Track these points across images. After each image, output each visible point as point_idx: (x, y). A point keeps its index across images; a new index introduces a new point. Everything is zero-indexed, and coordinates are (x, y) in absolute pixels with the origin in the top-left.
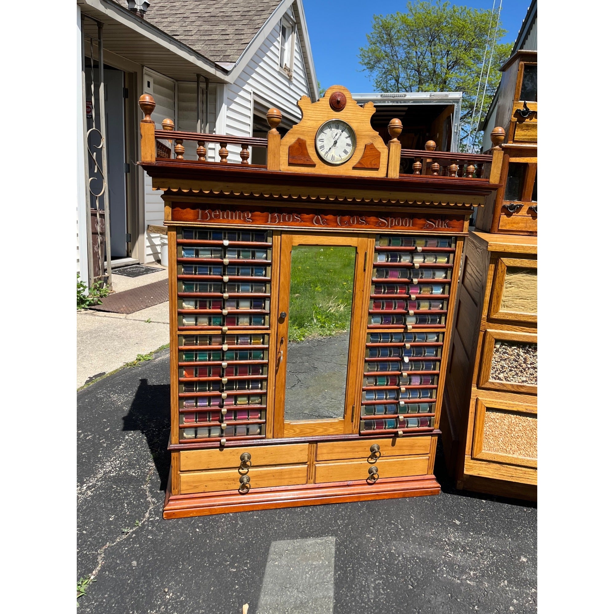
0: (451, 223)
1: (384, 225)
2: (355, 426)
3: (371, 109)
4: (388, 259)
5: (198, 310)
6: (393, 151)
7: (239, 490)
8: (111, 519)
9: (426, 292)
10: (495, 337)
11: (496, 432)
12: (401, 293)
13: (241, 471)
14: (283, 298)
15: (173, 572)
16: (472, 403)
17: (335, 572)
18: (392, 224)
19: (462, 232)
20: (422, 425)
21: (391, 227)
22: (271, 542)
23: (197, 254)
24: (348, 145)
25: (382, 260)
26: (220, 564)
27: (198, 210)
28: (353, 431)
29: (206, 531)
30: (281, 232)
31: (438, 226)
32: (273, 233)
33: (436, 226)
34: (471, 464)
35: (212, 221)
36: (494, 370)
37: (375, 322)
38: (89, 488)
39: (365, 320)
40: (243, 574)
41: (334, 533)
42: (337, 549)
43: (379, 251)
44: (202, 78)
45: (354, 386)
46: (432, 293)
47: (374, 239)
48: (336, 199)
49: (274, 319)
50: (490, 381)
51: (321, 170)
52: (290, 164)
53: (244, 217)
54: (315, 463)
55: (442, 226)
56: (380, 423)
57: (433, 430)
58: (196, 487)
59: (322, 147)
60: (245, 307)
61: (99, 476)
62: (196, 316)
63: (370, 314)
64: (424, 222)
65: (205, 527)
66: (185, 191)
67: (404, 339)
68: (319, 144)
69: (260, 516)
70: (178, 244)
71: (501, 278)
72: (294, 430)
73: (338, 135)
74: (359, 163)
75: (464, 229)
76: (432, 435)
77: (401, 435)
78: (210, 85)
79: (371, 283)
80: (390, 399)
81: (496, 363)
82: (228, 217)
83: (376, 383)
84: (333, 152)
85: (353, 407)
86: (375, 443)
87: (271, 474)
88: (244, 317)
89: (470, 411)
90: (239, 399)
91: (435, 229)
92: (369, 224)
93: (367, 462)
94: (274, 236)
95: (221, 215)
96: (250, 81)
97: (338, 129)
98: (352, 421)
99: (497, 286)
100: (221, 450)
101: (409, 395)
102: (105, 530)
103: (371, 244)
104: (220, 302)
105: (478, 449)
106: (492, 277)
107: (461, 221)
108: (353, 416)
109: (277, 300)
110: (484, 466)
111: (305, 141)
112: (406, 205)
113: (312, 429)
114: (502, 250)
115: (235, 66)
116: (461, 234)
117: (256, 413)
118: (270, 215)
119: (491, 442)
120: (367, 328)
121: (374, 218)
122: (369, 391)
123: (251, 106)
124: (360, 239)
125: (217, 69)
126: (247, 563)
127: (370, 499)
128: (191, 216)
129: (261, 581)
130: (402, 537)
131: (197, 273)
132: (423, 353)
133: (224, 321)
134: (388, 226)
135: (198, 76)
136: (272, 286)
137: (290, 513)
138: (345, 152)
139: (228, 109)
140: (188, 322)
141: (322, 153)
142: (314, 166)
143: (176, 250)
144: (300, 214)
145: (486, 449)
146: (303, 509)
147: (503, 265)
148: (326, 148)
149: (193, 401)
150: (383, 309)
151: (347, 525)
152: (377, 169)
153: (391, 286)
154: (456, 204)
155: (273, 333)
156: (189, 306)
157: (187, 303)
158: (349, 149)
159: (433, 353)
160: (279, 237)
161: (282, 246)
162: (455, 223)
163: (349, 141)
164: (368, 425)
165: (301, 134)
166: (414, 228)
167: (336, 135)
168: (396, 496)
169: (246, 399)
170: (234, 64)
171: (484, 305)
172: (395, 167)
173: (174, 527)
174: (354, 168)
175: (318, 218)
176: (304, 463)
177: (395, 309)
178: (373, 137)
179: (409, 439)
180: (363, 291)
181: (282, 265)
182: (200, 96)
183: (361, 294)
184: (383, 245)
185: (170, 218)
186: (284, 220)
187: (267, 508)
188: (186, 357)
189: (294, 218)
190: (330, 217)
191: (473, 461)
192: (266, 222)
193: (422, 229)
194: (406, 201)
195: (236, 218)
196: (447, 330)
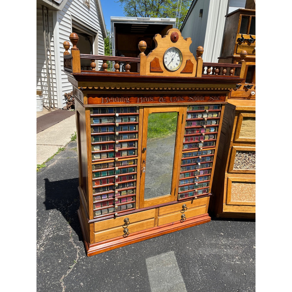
0: (221, 97)
1: (191, 101)
2: (176, 197)
3: (189, 41)
4: (192, 117)
5: (102, 151)
6: (200, 63)
7: (123, 236)
8: (59, 262)
9: (208, 131)
10: (237, 150)
11: (236, 192)
12: (197, 133)
13: (124, 226)
14: (144, 140)
15: (104, 285)
16: (226, 180)
17: (180, 269)
18: (195, 99)
19: (225, 101)
20: (204, 193)
21: (195, 101)
22: (145, 260)
23: (101, 121)
24: (178, 60)
25: (190, 117)
26: (125, 276)
27: (101, 98)
28: (175, 200)
29: (111, 259)
30: (144, 107)
31: (215, 99)
32: (139, 108)
34: (226, 207)
35: (109, 103)
36: (235, 164)
37: (185, 148)
41: (172, 249)
42: (177, 257)
45: (176, 179)
46: (210, 132)
47: (187, 108)
48: (172, 89)
49: (140, 152)
50: (233, 169)
51: (166, 74)
52: (151, 72)
53: (125, 100)
54: (158, 217)
56: (186, 194)
57: (209, 194)
58: (102, 238)
59: (166, 62)
60: (125, 147)
61: (44, 238)
62: (100, 154)
64: (209, 98)
65: (110, 257)
66: (96, 88)
67: (198, 154)
68: (165, 60)
69: (135, 247)
70: (91, 117)
71: (240, 123)
72: (148, 203)
73: (174, 55)
74: (184, 70)
76: (208, 196)
77: (196, 198)
80: (190, 182)
81: (236, 161)
82: (117, 101)
83: (185, 176)
84: (171, 65)
85: (175, 189)
86: (184, 203)
88: (124, 152)
89: (225, 184)
90: (122, 192)
91: (214, 101)
92: (185, 100)
93: (180, 212)
94: (140, 109)
95: (114, 100)
96: (69, 9)
97: (174, 52)
98: (175, 195)
99: (238, 126)
100: (115, 219)
101: (199, 180)
102: (59, 269)
103: (186, 110)
104: (113, 146)
105: (229, 200)
106: (236, 122)
107: (225, 97)
108: (175, 193)
109: (141, 142)
110: (231, 207)
111: (159, 59)
112: (203, 90)
113: (157, 201)
114: (242, 109)
115: (62, 1)
116: (224, 103)
117: (130, 198)
118: (138, 99)
119: (234, 196)
120: (182, 151)
121: (188, 97)
122: (182, 180)
123: (71, 22)
124: (180, 108)
125: (53, 3)
126: (138, 273)
127: (182, 229)
128: (98, 102)
129: (148, 281)
130: (202, 245)
131: (101, 131)
132: (205, 160)
133: (114, 155)
134: (193, 101)
135: (43, 6)
136: (139, 135)
137: (148, 242)
138: (177, 64)
140: (97, 157)
141: (166, 65)
142: (162, 72)
143: (90, 120)
144: (153, 97)
145: (232, 200)
146: (153, 239)
148: (168, 63)
149: (100, 197)
152: (191, 73)
153: (192, 130)
154: (224, 89)
155: (139, 158)
156: (97, 149)
157: (96, 147)
158: (179, 63)
159: (209, 159)
160: (143, 109)
161: (144, 114)
163: (178, 58)
164: (182, 196)
165: (157, 55)
166: (205, 101)
169: (125, 192)
171: (232, 135)
172: (200, 72)
173: (94, 260)
174: (181, 73)
176: (153, 218)
177: (194, 140)
178: (190, 56)
180: (181, 133)
181: (144, 124)
182: (44, 17)
183: (180, 135)
184: (190, 110)
185: (87, 103)
186: (145, 101)
187: (137, 241)
188: (96, 175)
189: (150, 99)
190: (167, 98)
191: (227, 206)
192: (136, 102)
193: (208, 101)
194: (203, 88)
195: (121, 101)
196: (216, 148)
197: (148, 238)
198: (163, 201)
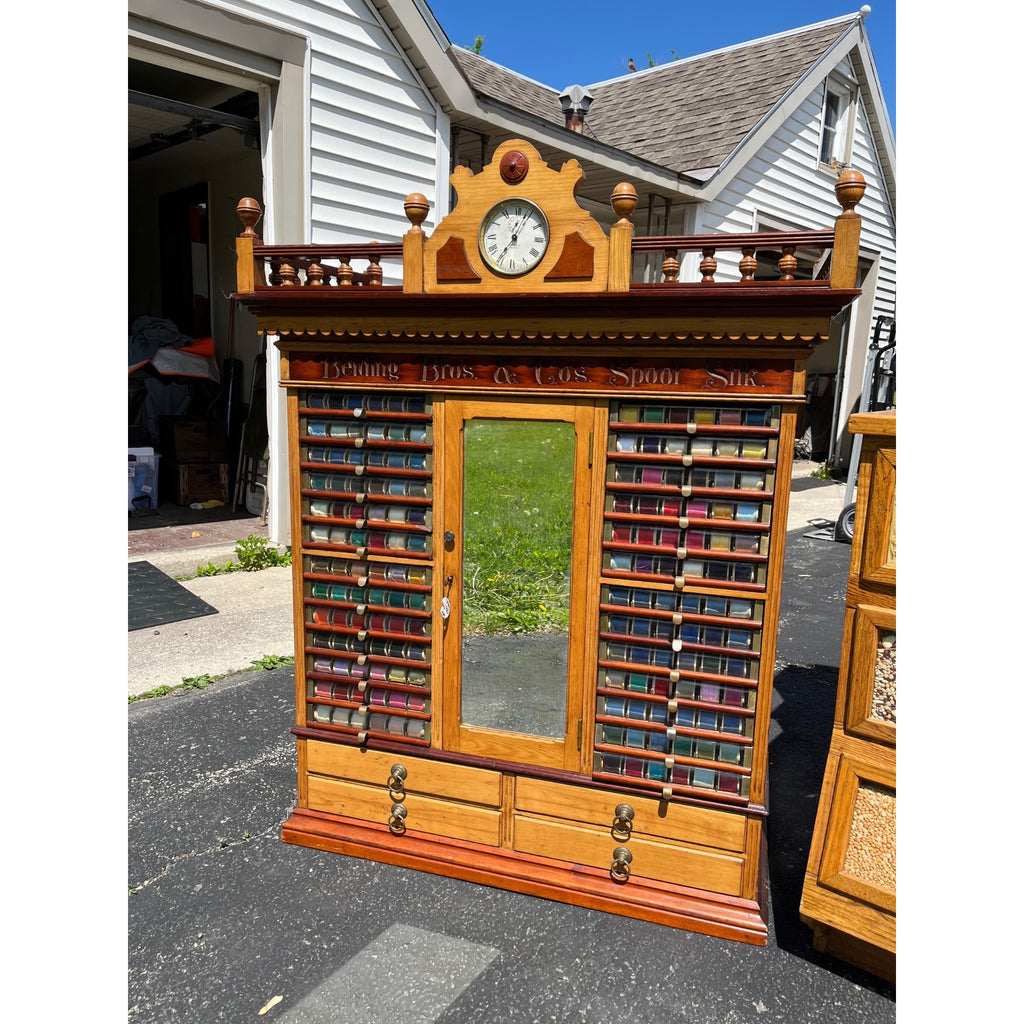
0: (763, 375)
1: (620, 383)
2: (585, 759)
3: (573, 171)
4: (639, 447)
5: (334, 519)
6: (617, 242)
7: (390, 826)
8: (222, 821)
9: (720, 517)
10: (877, 622)
11: (879, 838)
12: (667, 513)
13: (393, 794)
14: (452, 508)
15: (232, 915)
16: (831, 762)
17: (452, 1005)
18: (637, 379)
19: (791, 393)
20: (723, 788)
21: (638, 385)
22: (393, 922)
23: (328, 431)
24: (538, 240)
25: (626, 448)
27: (323, 363)
28: (581, 768)
29: (320, 876)
30: (445, 396)
31: (736, 382)
32: (432, 397)
33: (729, 383)
34: (817, 896)
35: (344, 380)
36: (881, 697)
37: (619, 566)
38: (232, 774)
39: (596, 560)
40: (314, 954)
41: (505, 946)
42: (489, 973)
43: (617, 432)
44: (657, 199)
45: (579, 682)
46: (734, 519)
47: (607, 410)
48: (523, 336)
49: (438, 542)
50: (871, 719)
51: (490, 286)
52: (440, 281)
53: (387, 372)
54: (514, 812)
55: (743, 383)
56: (635, 764)
57: (749, 803)
58: (329, 803)
59: (494, 248)
60: (397, 518)
62: (330, 527)
63: (605, 549)
64: (703, 376)
65: (325, 869)
66: (299, 333)
67: (679, 605)
68: (488, 243)
69: (411, 878)
70: (301, 415)
72: (475, 742)
73: (520, 225)
74: (555, 269)
75: (794, 389)
76: (748, 815)
77: (668, 795)
79: (603, 491)
80: (655, 720)
81: (886, 681)
82: (364, 372)
83: (627, 683)
84: (512, 255)
85: (580, 722)
86: (624, 801)
87: (439, 813)
88: (397, 536)
89: (825, 780)
90: (393, 672)
91: (728, 389)
92: (593, 381)
93: (610, 835)
94: (433, 403)
95: (355, 371)
96: (753, 194)
97: (520, 214)
98: (579, 750)
99: (875, 509)
100: (363, 751)
101: (696, 721)
102: (204, 834)
103: (600, 416)
104: (361, 509)
105: (831, 865)
106: (867, 490)
107: (786, 373)
108: (579, 738)
109: (442, 510)
110: (843, 906)
111: (463, 240)
112: (654, 342)
113: (511, 749)
115: (718, 172)
116: (786, 398)
117: (419, 701)
118: (425, 368)
119: (865, 857)
120: (599, 574)
121: (603, 368)
122: (612, 698)
124: (579, 408)
125: (682, 182)
126: (333, 940)
128: (314, 373)
130: (622, 995)
131: (329, 460)
132: (723, 638)
133: (367, 541)
134: (631, 384)
136: (434, 486)
137: (460, 889)
138: (534, 252)
140: (319, 536)
141: (493, 259)
142: (477, 280)
143: (298, 425)
144: (471, 365)
145: (854, 871)
146: (488, 890)
147: (886, 463)
148: (500, 250)
149: (328, 663)
150: (633, 541)
151: (540, 940)
152: (589, 278)
153: (649, 499)
154: (762, 336)
155: (438, 566)
156: (319, 511)
157: (317, 506)
158: (540, 247)
159: (745, 641)
160: (442, 403)
161: (448, 419)
162: (771, 375)
163: (540, 233)
164: (611, 762)
165: (456, 230)
166: (684, 386)
167: (516, 225)
168: (666, 922)
169: (402, 673)
170: (716, 169)
171: (854, 550)
172: (621, 271)
174: (548, 279)
175: (502, 370)
176: (496, 808)
177: (657, 543)
178: (580, 221)
179: (695, 811)
180: (589, 504)
181: (447, 452)
183: (586, 510)
184: (628, 419)
185: (288, 375)
186: (448, 375)
187: (430, 869)
188: (317, 591)
189: (463, 372)
190: (522, 369)
191: (819, 889)
192: (419, 380)
193: (699, 388)
194: (655, 335)
195: (375, 374)
196: (770, 596)
197: (467, 877)
198: (533, 756)
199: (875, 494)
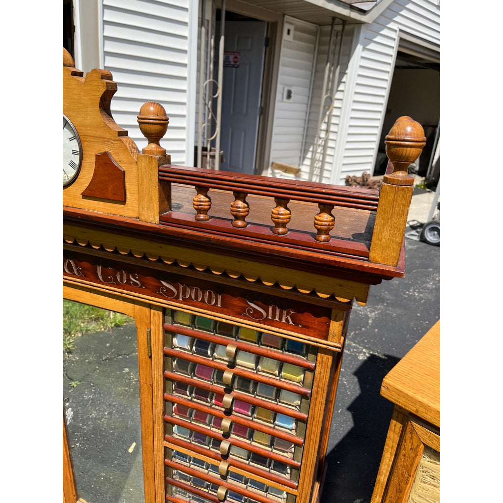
1: (169, 295)
6: (144, 170)
9: (262, 418)
21: (184, 300)
24: (73, 152)
31: (274, 316)
33: (268, 315)
39: (159, 427)
43: (171, 332)
44: (337, 21)
46: (273, 424)
47: (161, 314)
55: (280, 319)
63: (166, 421)
74: (89, 188)
75: (330, 336)
78: (347, 27)
79: (162, 378)
92: (146, 288)
96: (398, 19)
107: (323, 319)
115: (376, 5)
116: (322, 343)
120: (163, 439)
121: (153, 278)
123: (395, 44)
124: (137, 307)
125: (352, 10)
134: (178, 297)
135: (334, 18)
138: (71, 163)
139: (364, 49)
147: (414, 436)
150: (190, 418)
152: (122, 202)
158: (76, 160)
162: (308, 319)
163: (74, 146)
166: (225, 310)
170: (375, 2)
175: (69, 262)
182: (333, 38)
183: (149, 389)
190: (86, 264)
193: (239, 314)
196: (301, 493)
199: (401, 457)
